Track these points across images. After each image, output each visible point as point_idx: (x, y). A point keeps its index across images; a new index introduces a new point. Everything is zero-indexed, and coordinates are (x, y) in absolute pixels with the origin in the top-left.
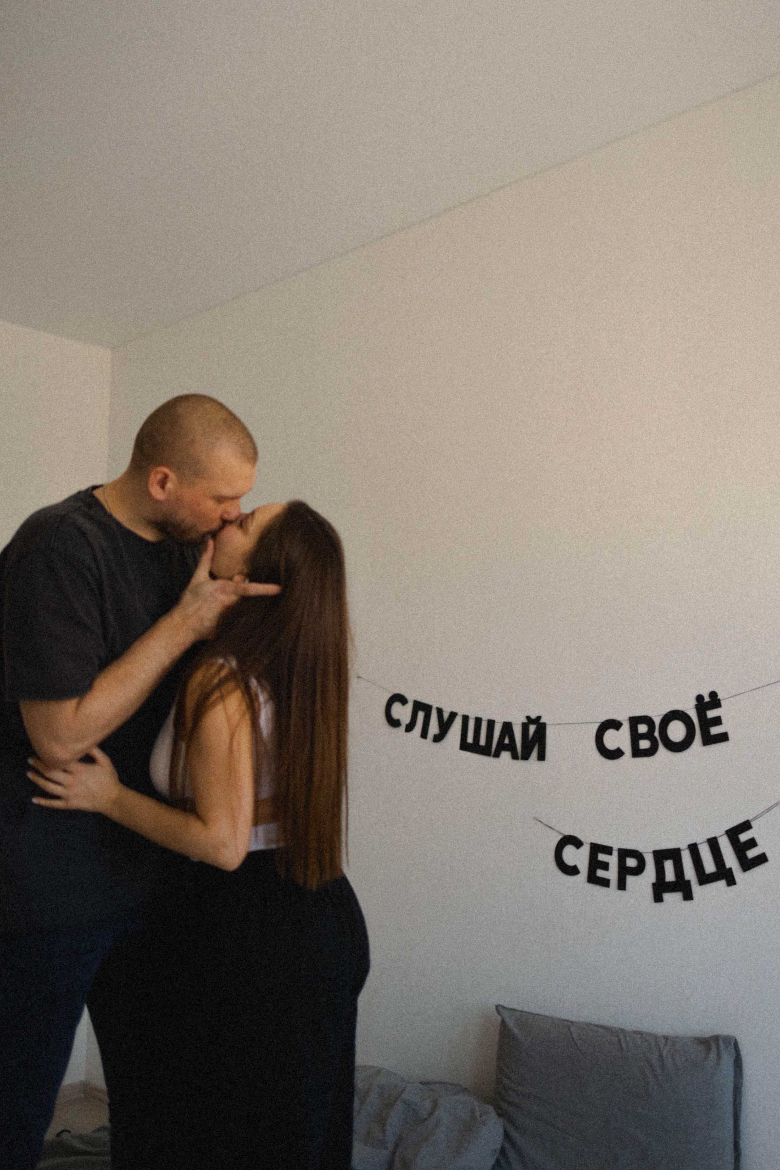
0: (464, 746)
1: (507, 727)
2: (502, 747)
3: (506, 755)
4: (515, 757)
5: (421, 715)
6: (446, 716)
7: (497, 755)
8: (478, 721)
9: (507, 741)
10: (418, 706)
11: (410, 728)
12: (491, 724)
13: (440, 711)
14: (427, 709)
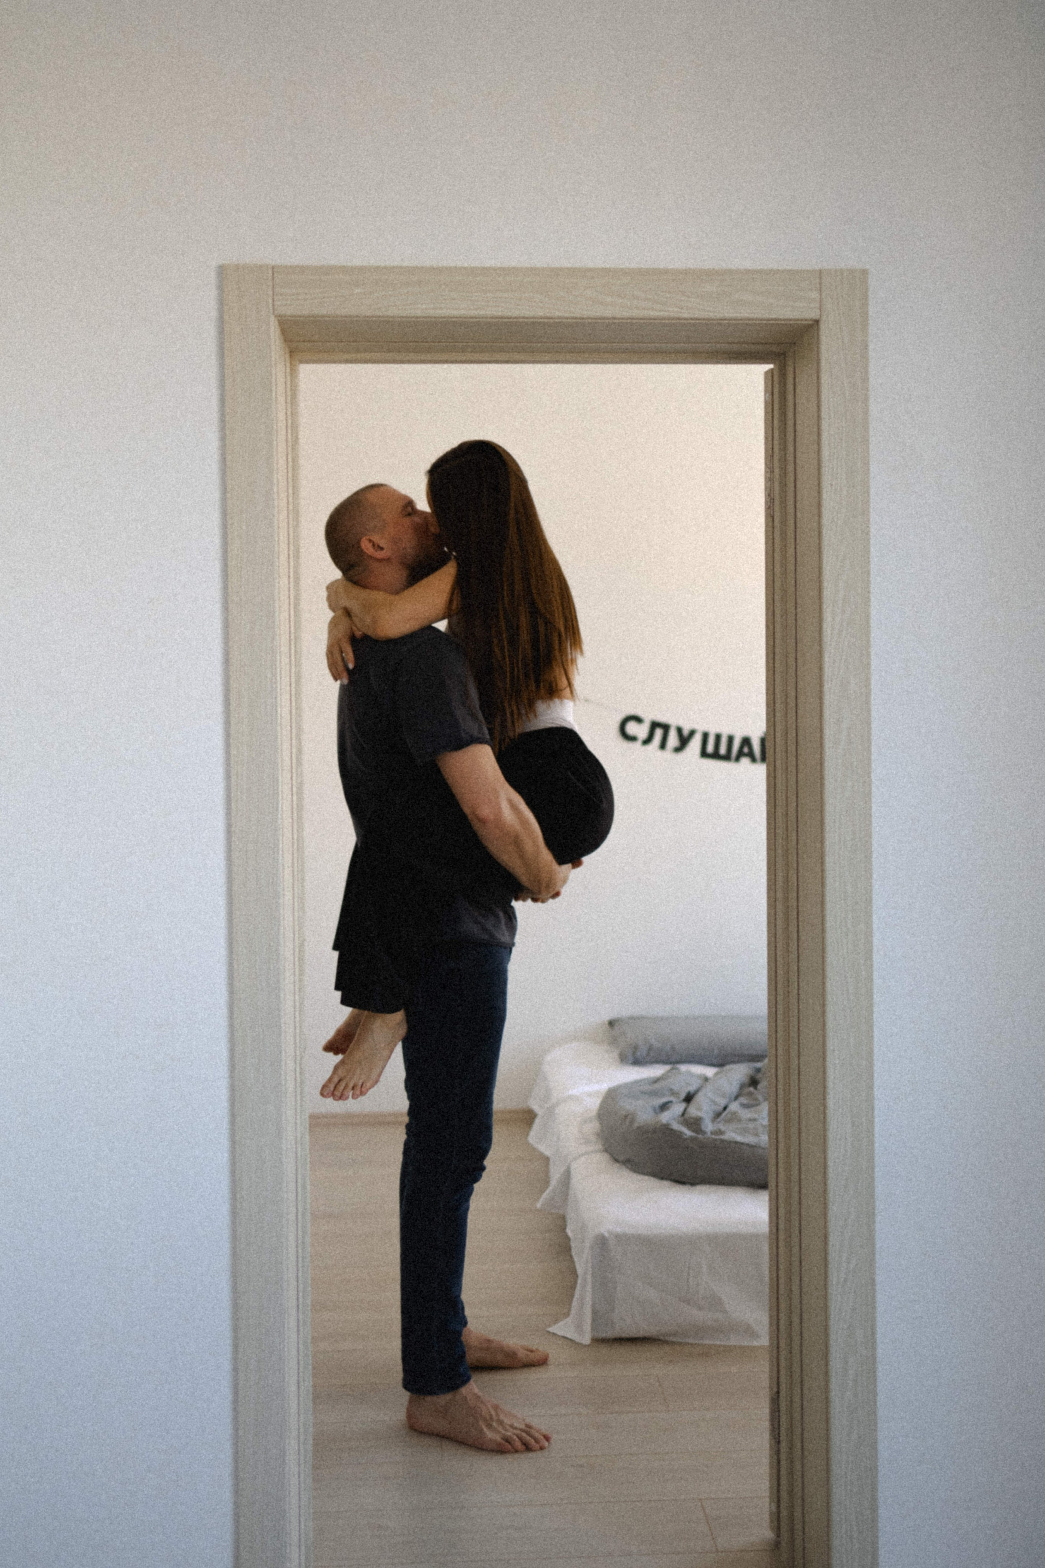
0: (704, 754)
1: (746, 741)
2: (740, 754)
3: (745, 761)
4: (754, 760)
5: (659, 733)
6: (686, 732)
7: (737, 759)
8: (718, 737)
9: (746, 750)
10: (655, 725)
11: (648, 741)
12: (731, 739)
13: (679, 730)
14: (666, 728)
